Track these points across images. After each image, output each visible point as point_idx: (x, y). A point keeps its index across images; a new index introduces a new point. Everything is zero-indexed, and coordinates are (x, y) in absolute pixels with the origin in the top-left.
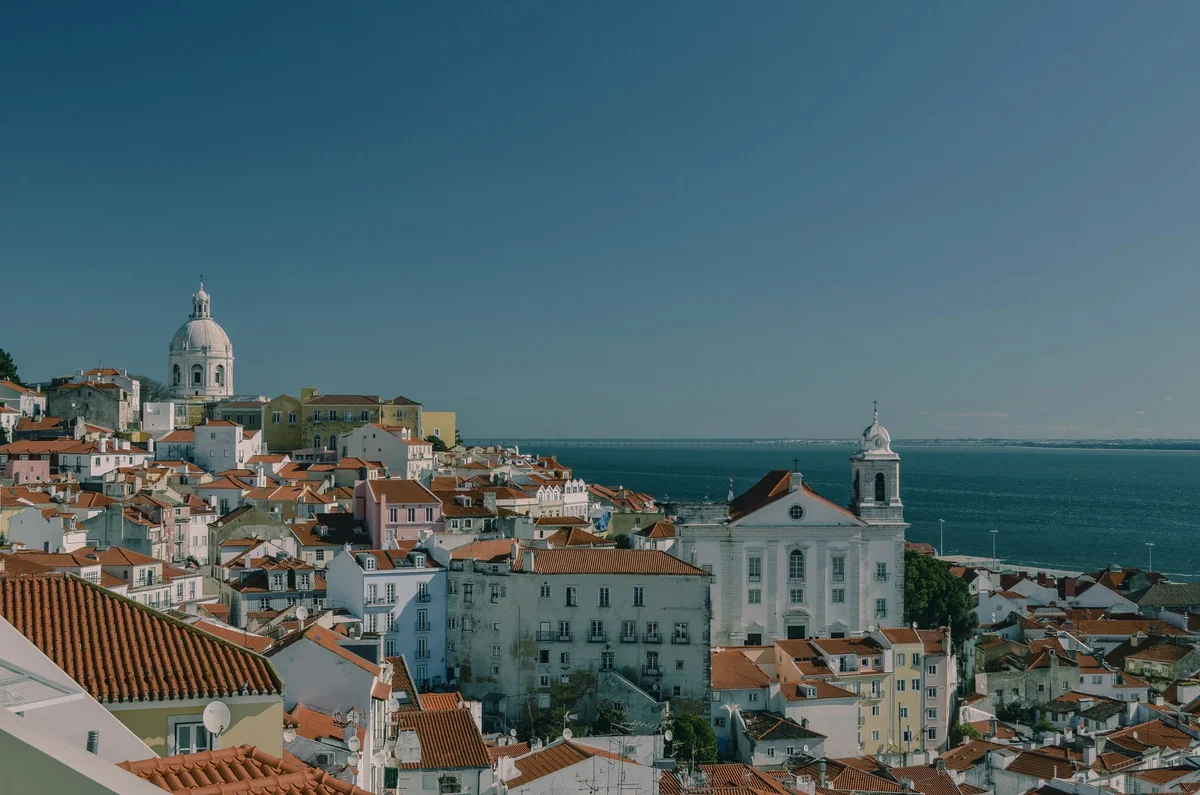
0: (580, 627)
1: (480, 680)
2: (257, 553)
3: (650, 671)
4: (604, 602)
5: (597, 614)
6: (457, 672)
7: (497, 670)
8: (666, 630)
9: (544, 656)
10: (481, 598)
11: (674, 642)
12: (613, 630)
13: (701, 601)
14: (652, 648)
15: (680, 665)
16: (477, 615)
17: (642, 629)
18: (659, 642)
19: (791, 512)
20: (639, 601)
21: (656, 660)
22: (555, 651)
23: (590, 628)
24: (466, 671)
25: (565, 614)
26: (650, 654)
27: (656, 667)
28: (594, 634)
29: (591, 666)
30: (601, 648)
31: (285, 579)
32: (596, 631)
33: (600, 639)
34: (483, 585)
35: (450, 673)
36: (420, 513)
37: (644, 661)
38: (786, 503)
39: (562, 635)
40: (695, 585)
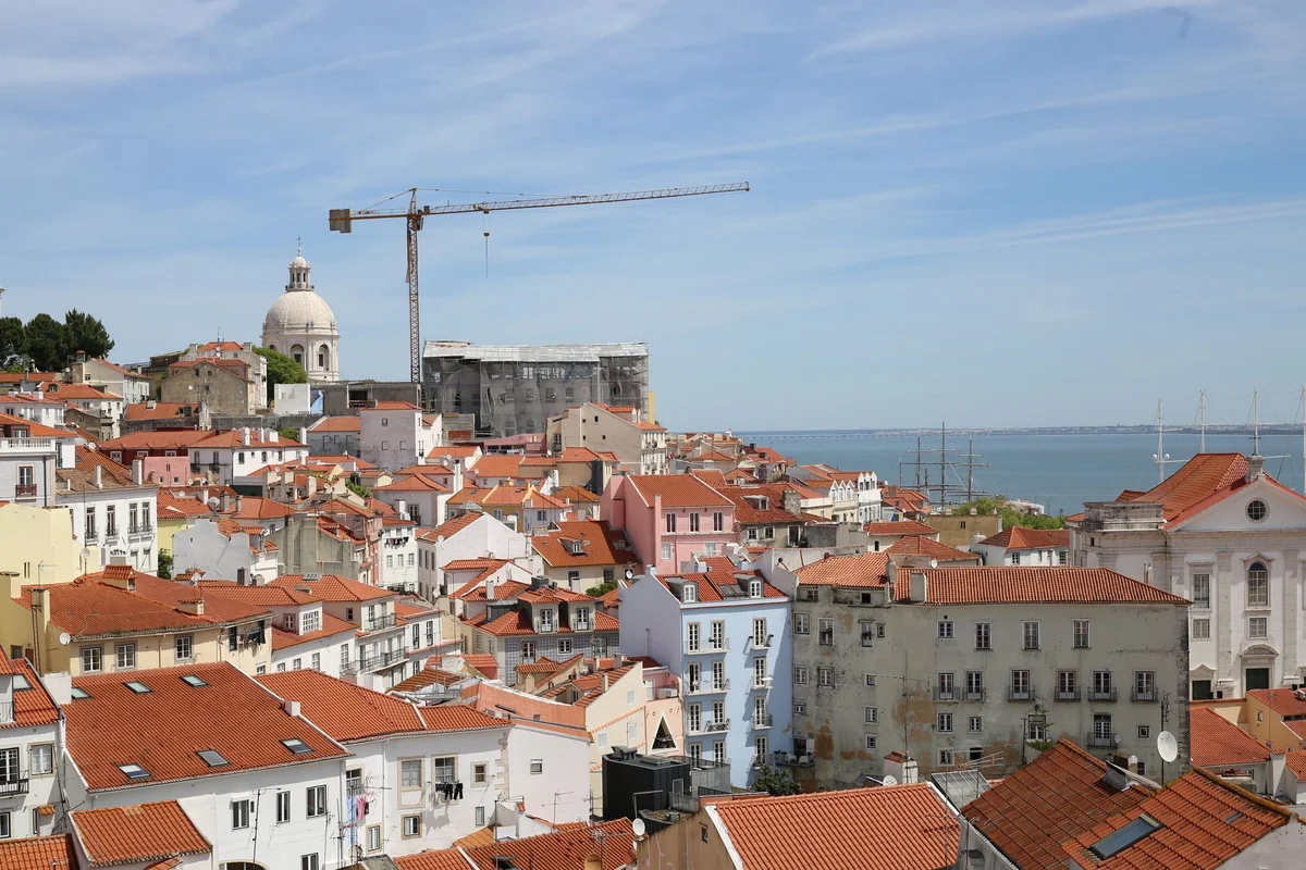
0: (997, 684)
1: (847, 755)
2: (499, 578)
3: (1099, 742)
4: (1031, 643)
5: (1020, 661)
6: (811, 745)
7: (872, 742)
8: (1123, 683)
9: (945, 723)
10: (847, 638)
11: (1134, 700)
12: (1044, 683)
13: (1173, 639)
14: (1102, 709)
15: (1143, 731)
16: (841, 664)
17: (1085, 682)
18: (1112, 701)
19: (1250, 511)
20: (1081, 643)
21: (1107, 727)
22: (961, 715)
23: (1010, 681)
24: (825, 744)
25: (974, 662)
26: (1097, 717)
27: (1108, 735)
28: (1017, 690)
29: (1013, 734)
30: (1028, 709)
31: (556, 617)
32: (1020, 680)
33: (1025, 696)
34: (848, 620)
35: (799, 747)
37: (1089, 725)
38: (1245, 496)
39: (971, 691)
40: (1169, 615)
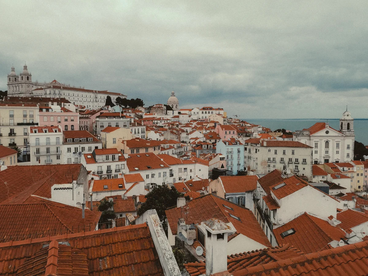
0: (278, 160)
2: (198, 140)
3: (296, 170)
4: (284, 153)
5: (282, 156)
6: (247, 169)
7: (257, 168)
8: (300, 161)
9: (269, 166)
10: (253, 151)
11: (302, 164)
12: (286, 160)
13: (310, 154)
15: (304, 169)
16: (252, 156)
17: (294, 160)
18: (299, 164)
19: (326, 132)
20: (293, 153)
21: (297, 168)
22: (272, 165)
23: (280, 159)
24: (249, 168)
25: (275, 156)
26: (296, 166)
27: (297, 169)
29: (281, 168)
30: (283, 164)
32: (282, 159)
33: (283, 162)
34: (253, 148)
35: (245, 169)
36: (232, 132)
37: (294, 167)
38: (325, 130)
39: (274, 161)
40: (309, 150)
